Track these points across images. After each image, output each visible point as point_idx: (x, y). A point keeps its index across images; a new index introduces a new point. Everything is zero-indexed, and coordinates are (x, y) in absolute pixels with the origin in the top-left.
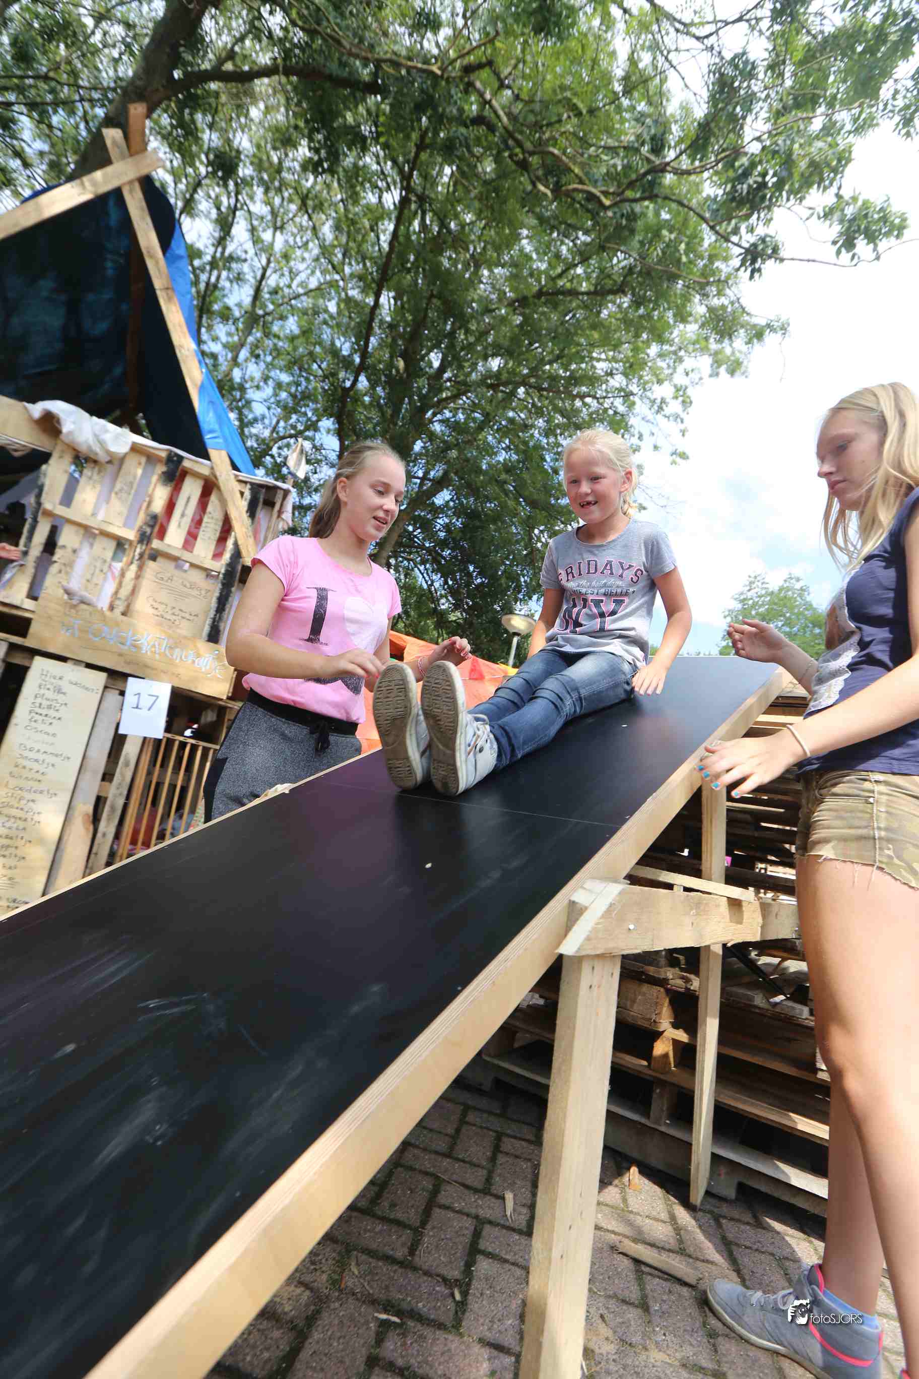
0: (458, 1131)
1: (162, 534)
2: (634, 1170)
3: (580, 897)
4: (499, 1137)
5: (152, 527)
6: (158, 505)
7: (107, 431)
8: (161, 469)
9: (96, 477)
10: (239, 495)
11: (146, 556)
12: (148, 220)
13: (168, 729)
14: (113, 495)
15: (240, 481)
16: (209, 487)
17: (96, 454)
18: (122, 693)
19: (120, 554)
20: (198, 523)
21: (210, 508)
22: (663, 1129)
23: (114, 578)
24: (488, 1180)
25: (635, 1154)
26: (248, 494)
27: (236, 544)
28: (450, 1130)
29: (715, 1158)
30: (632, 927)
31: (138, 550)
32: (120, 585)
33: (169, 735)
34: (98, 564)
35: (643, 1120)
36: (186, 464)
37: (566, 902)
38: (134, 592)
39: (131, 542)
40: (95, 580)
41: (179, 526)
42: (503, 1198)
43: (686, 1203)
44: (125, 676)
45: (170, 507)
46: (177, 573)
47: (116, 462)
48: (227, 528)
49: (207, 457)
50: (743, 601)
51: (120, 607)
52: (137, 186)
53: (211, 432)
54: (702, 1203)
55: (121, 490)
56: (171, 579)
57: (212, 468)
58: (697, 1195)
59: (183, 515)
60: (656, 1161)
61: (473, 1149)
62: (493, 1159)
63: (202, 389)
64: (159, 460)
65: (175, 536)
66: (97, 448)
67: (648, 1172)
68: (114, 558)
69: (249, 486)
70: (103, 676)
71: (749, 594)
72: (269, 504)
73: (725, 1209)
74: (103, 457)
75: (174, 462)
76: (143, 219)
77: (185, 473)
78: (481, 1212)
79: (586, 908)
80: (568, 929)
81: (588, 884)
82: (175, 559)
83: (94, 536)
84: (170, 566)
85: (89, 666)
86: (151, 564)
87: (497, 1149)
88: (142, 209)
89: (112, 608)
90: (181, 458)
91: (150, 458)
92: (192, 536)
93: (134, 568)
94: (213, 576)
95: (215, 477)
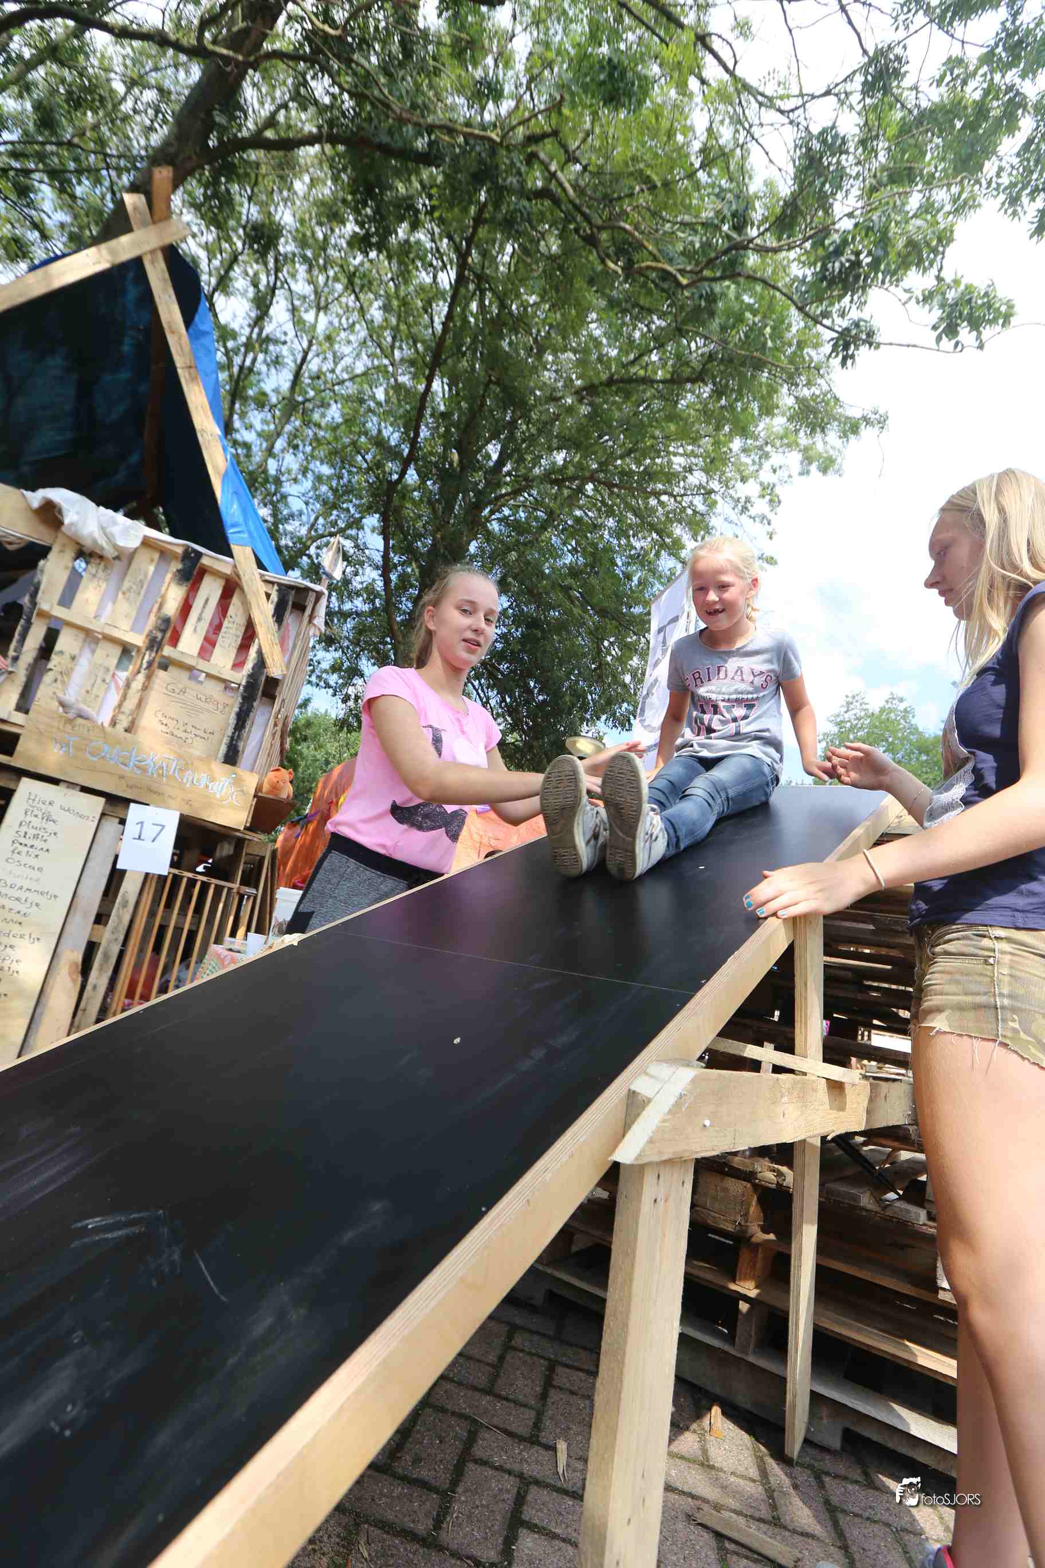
0: (501, 1358)
1: (175, 640)
2: (716, 1410)
3: (642, 1086)
4: (552, 1367)
5: (164, 631)
6: (172, 607)
7: (115, 523)
8: (176, 566)
9: (101, 574)
10: (264, 597)
11: (156, 665)
12: (171, 291)
13: (173, 865)
14: (120, 595)
15: (266, 581)
16: (231, 588)
17: (103, 549)
18: (123, 822)
19: (125, 662)
20: (217, 628)
21: (231, 611)
22: (751, 1359)
23: (117, 688)
24: (537, 1425)
25: (718, 1390)
26: (274, 597)
27: (260, 652)
28: (492, 1358)
29: (815, 1397)
30: (707, 1123)
31: (147, 658)
32: (124, 697)
33: (176, 871)
34: (101, 674)
35: (727, 1348)
36: (205, 561)
37: (625, 1092)
38: (140, 704)
39: (139, 649)
40: (95, 691)
41: (195, 630)
42: (554, 1449)
43: (780, 1455)
44: (126, 802)
45: (186, 609)
46: (192, 684)
47: (125, 558)
48: (249, 634)
49: (230, 555)
50: (840, 724)
51: (124, 721)
52: (160, 256)
53: (233, 526)
54: (799, 1456)
55: (129, 589)
56: (183, 691)
57: (235, 566)
58: (795, 1446)
59: (199, 619)
60: (743, 1399)
61: (520, 1383)
62: (544, 1397)
63: (225, 477)
64: (175, 556)
65: (190, 642)
66: (102, 542)
67: (732, 1413)
68: (119, 665)
69: (276, 587)
70: (102, 800)
72: (299, 607)
73: (827, 1463)
74: (109, 552)
75: (191, 559)
76: (165, 290)
77: (203, 571)
78: (526, 1469)
79: (649, 1101)
80: (626, 1127)
81: (653, 1069)
82: (190, 669)
83: (97, 641)
84: (184, 675)
85: (86, 790)
86: (161, 673)
87: (548, 1384)
88: (164, 280)
89: (114, 723)
90: (199, 555)
91: (164, 554)
92: (209, 643)
93: (141, 678)
94: (232, 689)
95: (238, 576)
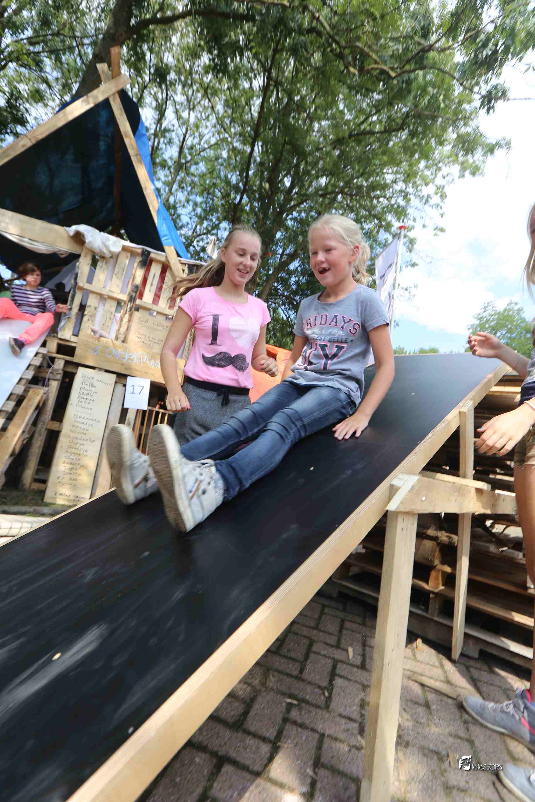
0: (320, 617)
1: (141, 296)
2: (419, 641)
3: (396, 482)
4: (343, 621)
5: (136, 292)
6: (138, 280)
7: (109, 240)
8: (139, 259)
9: (104, 266)
10: (182, 271)
11: (133, 309)
12: (125, 116)
13: (149, 405)
14: (114, 276)
15: (182, 263)
17: (104, 253)
18: (125, 385)
19: (119, 308)
20: (160, 288)
21: (166, 280)
22: (436, 618)
23: (117, 322)
24: (339, 641)
25: (420, 633)
26: (186, 270)
28: (316, 616)
29: (466, 635)
30: (424, 499)
31: (129, 306)
32: (120, 326)
33: (150, 408)
34: (108, 315)
35: (424, 614)
36: (152, 255)
37: (389, 485)
38: (128, 329)
39: (125, 302)
40: (107, 324)
41: (150, 291)
42: (347, 651)
43: (450, 658)
44: (125, 376)
45: (145, 280)
46: (150, 318)
47: (115, 257)
49: (163, 250)
51: (122, 337)
52: (117, 96)
53: (164, 236)
54: (459, 659)
55: (118, 272)
56: (147, 321)
57: (166, 257)
58: (456, 654)
59: (152, 285)
60: (431, 636)
61: (329, 626)
62: (340, 631)
63: (158, 211)
64: (137, 254)
65: (148, 297)
66: (105, 250)
67: (427, 641)
68: (116, 311)
69: (187, 266)
70: (114, 376)
71: (484, 314)
73: (472, 663)
74: (107, 254)
75: (145, 255)
76: (121, 115)
77: (152, 261)
78: (336, 657)
79: (400, 488)
80: (390, 499)
81: (401, 476)
82: (148, 310)
83: (105, 299)
84: (146, 313)
85: (107, 371)
86: (136, 313)
87: (342, 628)
88: (121, 109)
89: (117, 338)
90: (149, 253)
91: (133, 253)
92: (157, 297)
93: (127, 316)
94: (170, 318)
95: (168, 262)
